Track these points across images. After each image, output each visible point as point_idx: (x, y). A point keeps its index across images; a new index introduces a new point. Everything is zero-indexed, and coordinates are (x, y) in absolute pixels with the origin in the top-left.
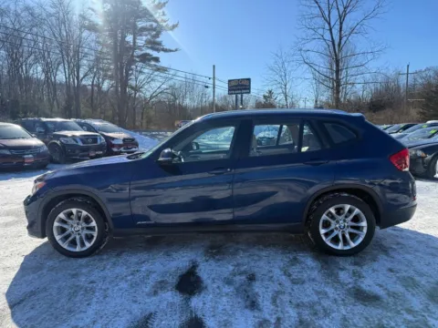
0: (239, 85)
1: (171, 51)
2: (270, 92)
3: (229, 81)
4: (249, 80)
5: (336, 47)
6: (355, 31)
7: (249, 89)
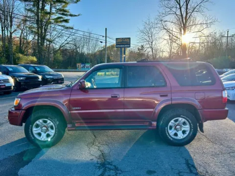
0: (123, 42)
1: (75, 16)
2: (142, 46)
3: (117, 39)
4: (129, 39)
5: (184, 19)
6: (195, 10)
7: (130, 44)
